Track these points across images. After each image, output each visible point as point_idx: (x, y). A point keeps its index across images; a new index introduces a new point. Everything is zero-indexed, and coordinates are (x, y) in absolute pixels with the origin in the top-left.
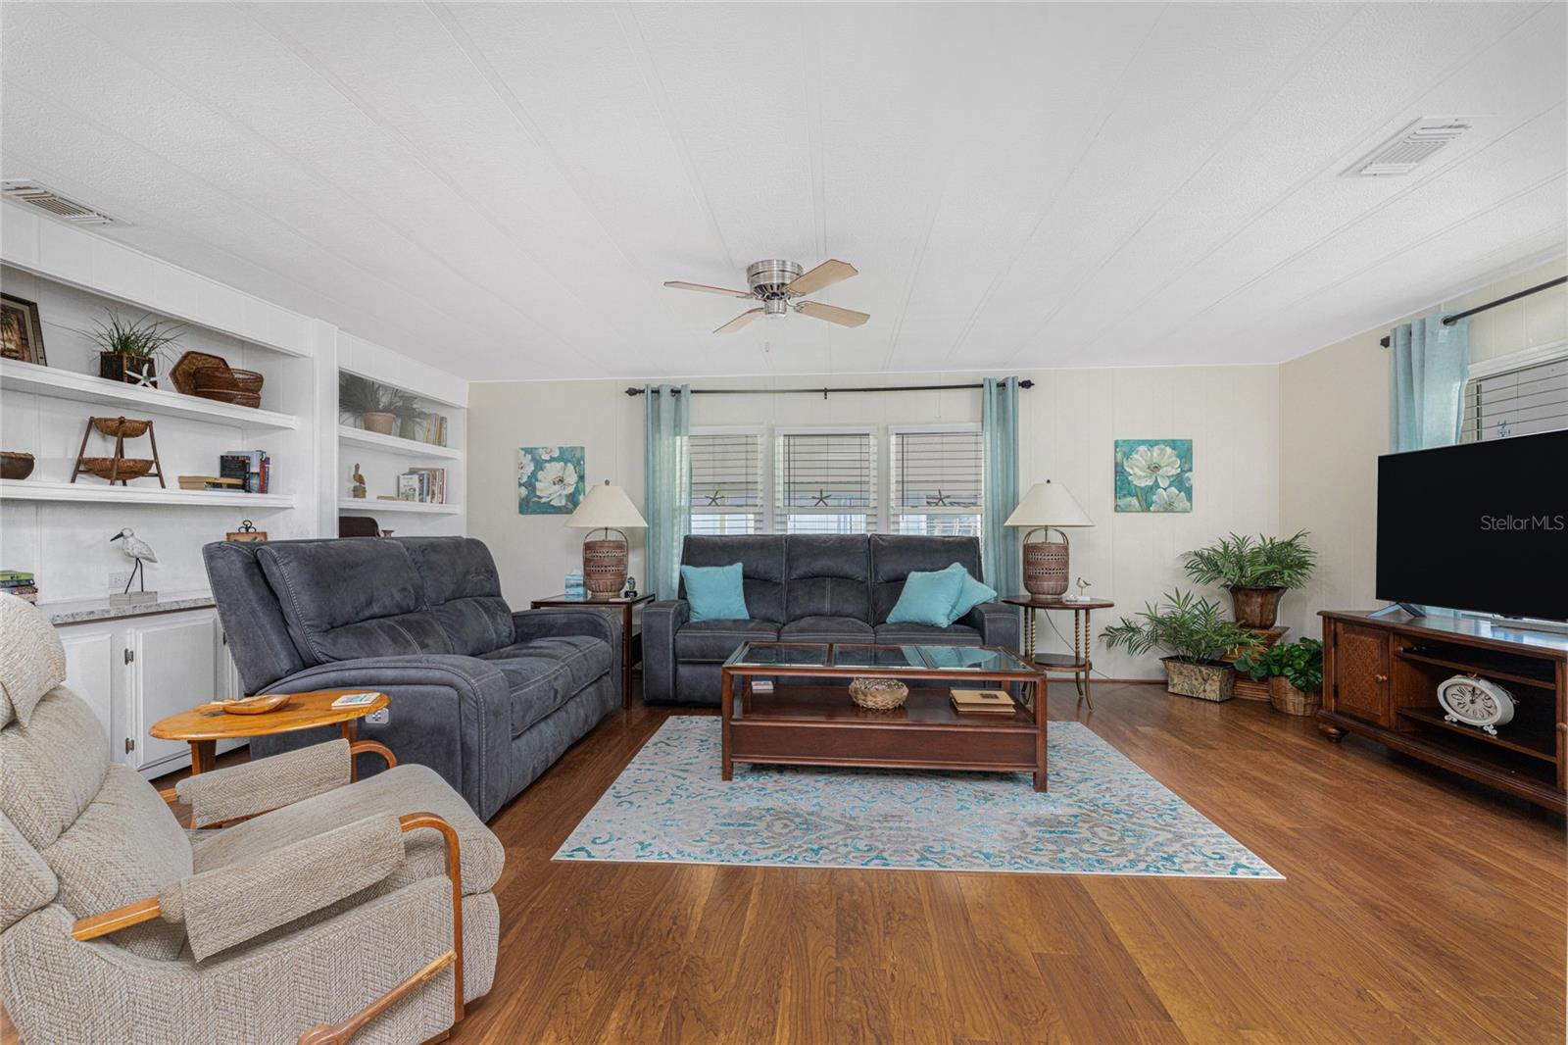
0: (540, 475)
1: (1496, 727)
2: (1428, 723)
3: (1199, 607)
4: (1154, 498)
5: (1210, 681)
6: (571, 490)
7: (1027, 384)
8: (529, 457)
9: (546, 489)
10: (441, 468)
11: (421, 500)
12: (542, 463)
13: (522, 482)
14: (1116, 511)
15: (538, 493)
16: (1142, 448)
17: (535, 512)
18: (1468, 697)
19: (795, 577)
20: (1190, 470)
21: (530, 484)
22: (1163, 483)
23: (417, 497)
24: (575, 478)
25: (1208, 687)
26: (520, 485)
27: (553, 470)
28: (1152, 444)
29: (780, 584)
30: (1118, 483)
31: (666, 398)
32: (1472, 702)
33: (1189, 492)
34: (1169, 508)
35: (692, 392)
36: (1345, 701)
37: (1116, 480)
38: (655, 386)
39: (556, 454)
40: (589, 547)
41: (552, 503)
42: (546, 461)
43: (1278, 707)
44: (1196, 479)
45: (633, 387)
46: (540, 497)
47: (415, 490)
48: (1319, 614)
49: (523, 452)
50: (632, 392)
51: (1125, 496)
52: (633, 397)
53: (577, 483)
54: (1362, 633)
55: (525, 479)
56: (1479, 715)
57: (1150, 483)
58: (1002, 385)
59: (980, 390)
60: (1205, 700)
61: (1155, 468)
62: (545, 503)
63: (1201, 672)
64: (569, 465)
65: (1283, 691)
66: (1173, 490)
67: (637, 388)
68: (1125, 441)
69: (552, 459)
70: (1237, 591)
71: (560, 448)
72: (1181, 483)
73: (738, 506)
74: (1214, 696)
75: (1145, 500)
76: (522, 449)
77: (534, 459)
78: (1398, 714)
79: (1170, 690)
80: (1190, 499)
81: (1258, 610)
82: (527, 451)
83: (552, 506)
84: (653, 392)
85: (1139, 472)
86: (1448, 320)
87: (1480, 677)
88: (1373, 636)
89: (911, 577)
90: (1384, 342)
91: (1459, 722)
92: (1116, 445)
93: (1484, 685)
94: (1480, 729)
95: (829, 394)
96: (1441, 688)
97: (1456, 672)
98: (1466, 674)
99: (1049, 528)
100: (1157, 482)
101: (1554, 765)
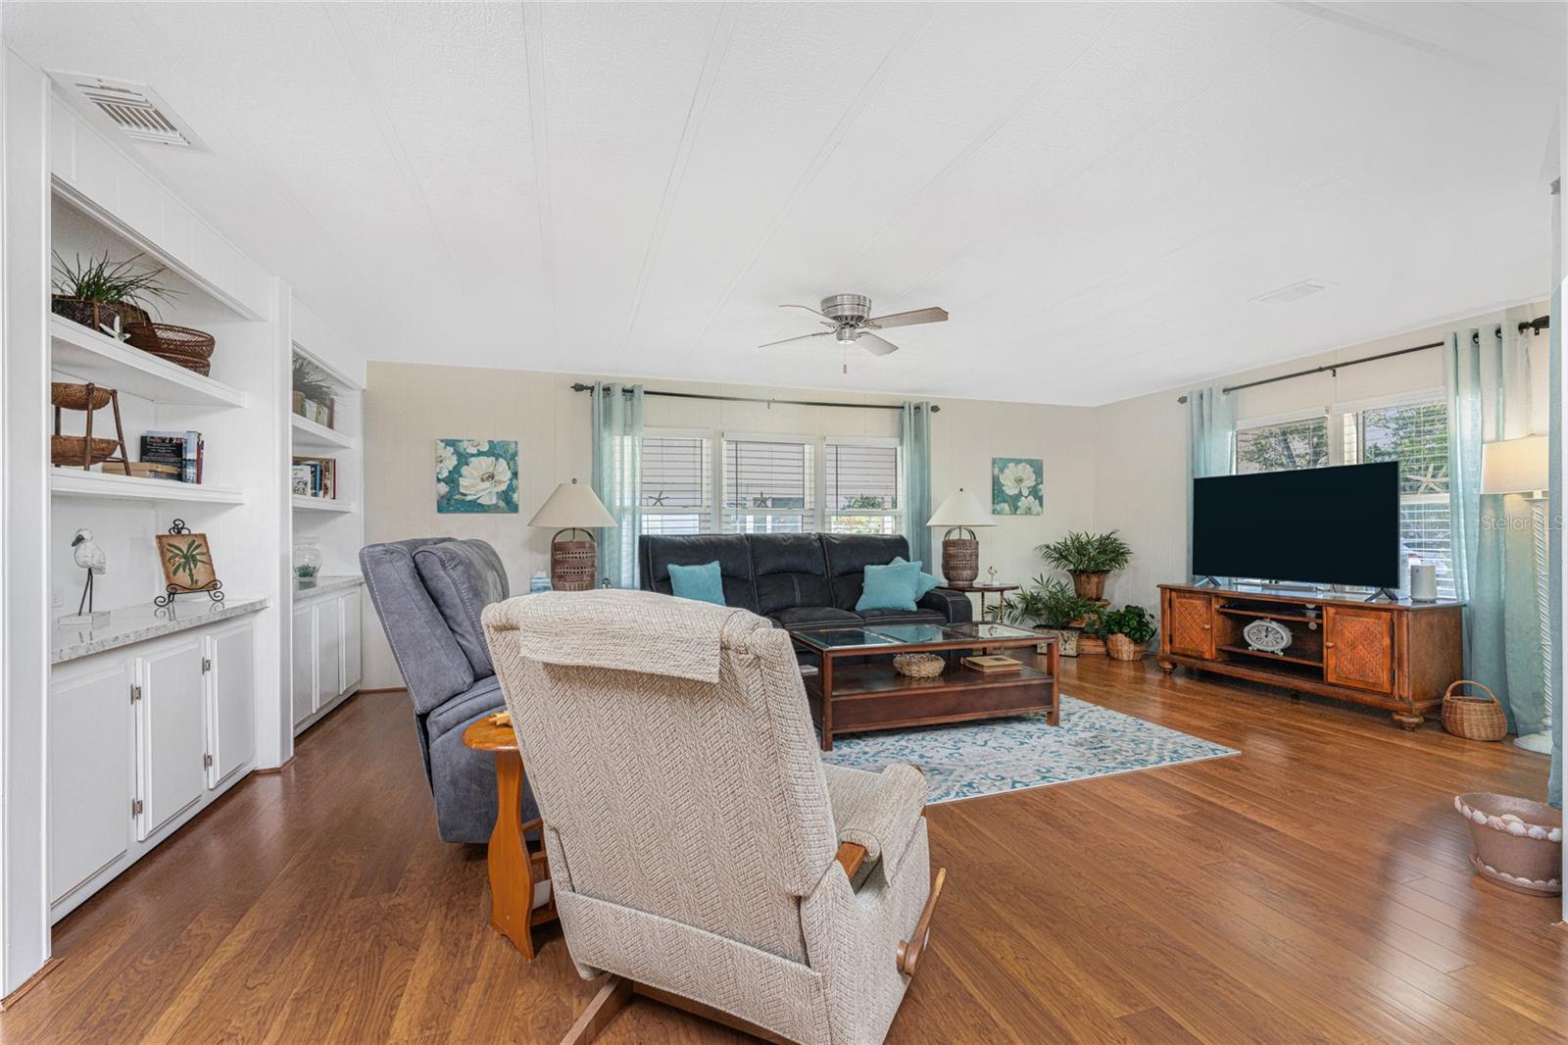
0: (464, 470)
1: (1282, 650)
2: (1238, 653)
3: (1057, 586)
4: (1019, 504)
5: (1070, 642)
6: (504, 487)
7: (935, 409)
8: (452, 450)
9: (471, 484)
10: (333, 458)
11: (315, 495)
12: (466, 458)
13: (440, 477)
14: (993, 513)
15: (462, 491)
16: (1012, 465)
17: (457, 510)
18: (1264, 633)
19: (761, 573)
20: (1042, 483)
21: (452, 480)
22: (1025, 492)
23: (309, 491)
24: (509, 475)
25: (1068, 647)
26: (439, 480)
27: (479, 466)
28: (1018, 462)
29: (747, 580)
30: (996, 492)
31: (618, 398)
32: (1266, 636)
33: (1040, 499)
34: (1029, 511)
35: (646, 393)
36: (1177, 645)
37: (993, 489)
38: (605, 383)
39: (485, 448)
40: (557, 548)
41: (479, 501)
42: (473, 455)
43: (1116, 656)
44: (1044, 489)
45: (579, 382)
46: (465, 495)
47: (306, 484)
48: (1157, 586)
49: (443, 444)
50: (578, 388)
51: (1000, 502)
52: (579, 393)
53: (511, 480)
54: (1191, 598)
55: (445, 474)
56: (1271, 644)
57: (1017, 492)
58: (917, 408)
59: (898, 411)
60: (1066, 656)
61: (1019, 481)
62: (470, 501)
63: (1063, 635)
64: (501, 460)
65: (1119, 644)
66: (1031, 498)
67: (585, 385)
68: (1001, 459)
69: (480, 454)
70: (1077, 574)
71: (490, 442)
72: (1035, 492)
73: (683, 507)
74: (1073, 652)
75: (1014, 502)
76: (442, 441)
77: (457, 452)
78: (1218, 650)
79: (1039, 651)
80: (1041, 505)
81: (1095, 587)
82: (450, 443)
83: (480, 504)
84: (604, 389)
85: (1009, 484)
86: (1226, 391)
87: (1272, 619)
88: (1199, 599)
89: (870, 569)
90: (1183, 400)
91: (1258, 650)
92: (994, 462)
93: (1274, 625)
94: (1273, 652)
95: (772, 405)
96: (1246, 629)
97: (1255, 618)
98: (1261, 618)
99: (960, 527)
100: (1020, 491)
101: (1321, 668)
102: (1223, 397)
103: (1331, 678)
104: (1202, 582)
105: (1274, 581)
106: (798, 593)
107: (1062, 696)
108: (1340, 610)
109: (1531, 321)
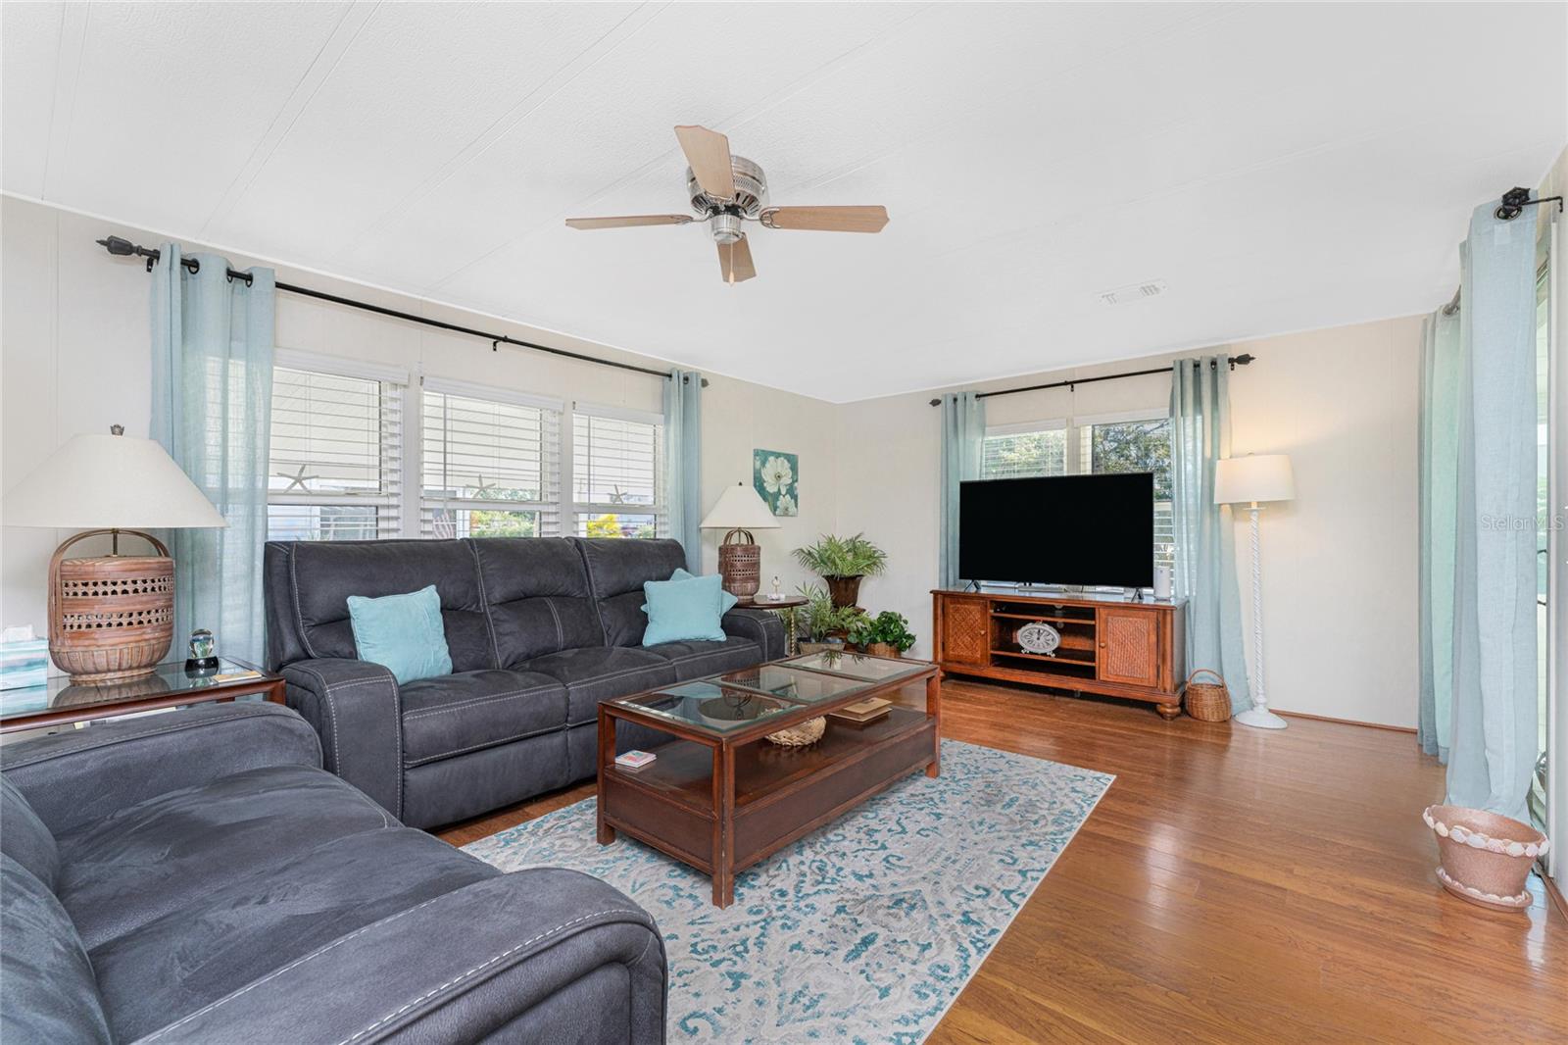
1: (1053, 652)
2: (1013, 657)
3: (820, 595)
4: (778, 503)
7: (704, 383)
16: (772, 458)
18: (1036, 636)
20: (797, 481)
22: (783, 492)
28: (778, 455)
30: (758, 487)
31: (215, 282)
32: (1038, 639)
33: (796, 499)
34: (786, 512)
35: (279, 286)
36: (950, 652)
37: (756, 483)
38: (185, 251)
44: (800, 489)
48: (931, 592)
50: (116, 247)
54: (966, 603)
56: (1041, 646)
57: (776, 490)
58: (686, 379)
59: (662, 379)
61: (778, 477)
66: (788, 496)
68: (762, 451)
72: (791, 491)
75: (774, 504)
78: (992, 655)
80: (796, 505)
81: (851, 594)
84: (182, 262)
85: (770, 481)
86: (978, 396)
87: (1044, 622)
88: (974, 604)
89: (650, 587)
90: (935, 403)
91: (1031, 653)
92: (757, 453)
93: (1047, 627)
94: (1045, 655)
95: (500, 344)
96: (1020, 632)
97: (1026, 622)
98: (1034, 622)
99: (739, 530)
100: (779, 490)
101: (1094, 668)
102: (975, 403)
103: (1102, 676)
104: (968, 587)
105: (1028, 584)
106: (559, 629)
107: (943, 740)
108: (1112, 610)
109: (1235, 357)
